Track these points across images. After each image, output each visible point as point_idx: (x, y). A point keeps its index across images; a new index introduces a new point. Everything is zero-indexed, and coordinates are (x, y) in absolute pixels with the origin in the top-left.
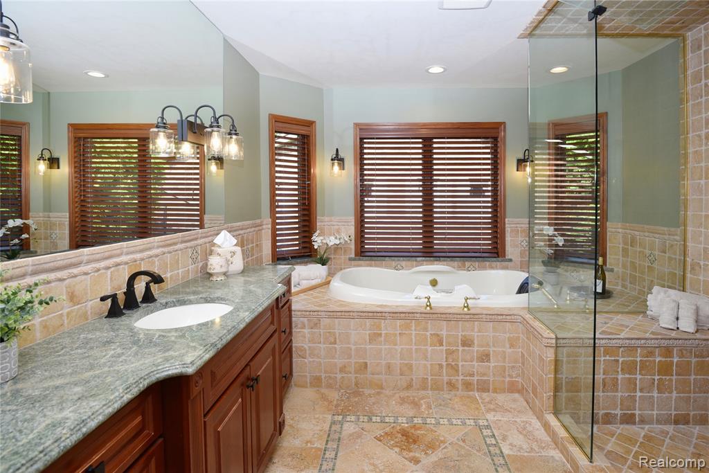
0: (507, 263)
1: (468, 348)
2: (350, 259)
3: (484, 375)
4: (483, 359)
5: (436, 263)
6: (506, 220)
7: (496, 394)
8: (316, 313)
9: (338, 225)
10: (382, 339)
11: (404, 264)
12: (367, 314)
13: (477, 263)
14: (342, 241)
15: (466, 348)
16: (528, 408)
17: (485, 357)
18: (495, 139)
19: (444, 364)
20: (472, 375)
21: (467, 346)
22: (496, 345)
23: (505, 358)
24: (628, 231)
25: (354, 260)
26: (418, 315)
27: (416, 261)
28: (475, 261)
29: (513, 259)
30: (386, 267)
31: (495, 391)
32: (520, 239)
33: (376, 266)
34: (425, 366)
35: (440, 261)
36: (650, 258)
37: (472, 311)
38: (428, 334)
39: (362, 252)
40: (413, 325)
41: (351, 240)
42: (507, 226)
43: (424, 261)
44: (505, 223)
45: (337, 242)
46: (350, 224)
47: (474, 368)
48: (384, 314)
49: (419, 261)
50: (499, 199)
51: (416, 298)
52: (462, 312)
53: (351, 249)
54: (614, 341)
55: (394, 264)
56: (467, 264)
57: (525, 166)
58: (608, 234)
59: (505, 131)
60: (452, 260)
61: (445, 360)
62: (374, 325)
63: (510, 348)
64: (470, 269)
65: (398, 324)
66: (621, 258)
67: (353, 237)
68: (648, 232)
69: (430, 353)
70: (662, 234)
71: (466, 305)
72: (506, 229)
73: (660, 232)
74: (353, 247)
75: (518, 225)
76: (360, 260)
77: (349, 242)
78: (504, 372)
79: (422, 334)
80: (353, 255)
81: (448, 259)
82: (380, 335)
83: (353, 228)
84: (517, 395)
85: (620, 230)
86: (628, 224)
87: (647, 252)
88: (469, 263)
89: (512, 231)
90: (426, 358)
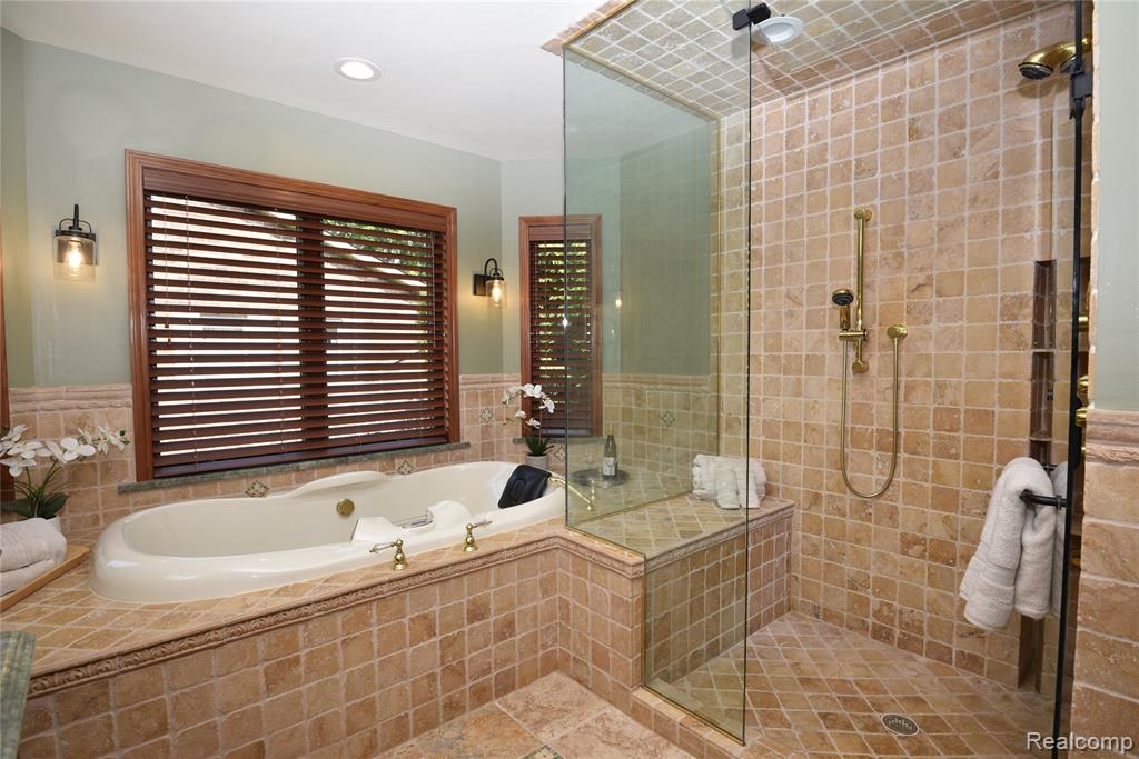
0: (462, 450)
1: (480, 623)
2: (124, 491)
3: (506, 661)
4: (504, 634)
5: (338, 468)
6: (460, 377)
7: (524, 688)
8: (90, 669)
9: (78, 407)
10: (302, 669)
11: (268, 481)
12: (257, 623)
13: (415, 459)
14: (103, 446)
15: (477, 624)
16: (585, 691)
17: (506, 629)
18: (439, 235)
19: (438, 670)
20: (487, 671)
21: (479, 620)
22: (523, 600)
23: (536, 617)
24: (631, 385)
25: (135, 489)
26: (385, 588)
27: (298, 470)
28: (411, 455)
29: (472, 443)
30: (226, 494)
31: (524, 684)
32: (480, 408)
33: (198, 496)
34: (401, 690)
35: (347, 463)
36: (665, 418)
37: (482, 551)
38: (405, 621)
39: (157, 468)
40: (374, 612)
41: (126, 443)
42: (461, 387)
43: (313, 468)
44: (458, 382)
45: (89, 450)
46: (118, 402)
47: (490, 657)
48: (303, 610)
49: (304, 470)
50: (446, 341)
51: (374, 550)
52: (464, 557)
53: (124, 465)
54: (701, 544)
55: (244, 484)
56: (398, 462)
57: (491, 287)
58: (604, 390)
59: (455, 223)
60: (371, 459)
61: (439, 662)
62: (276, 645)
63: (543, 597)
64: (402, 470)
65: (340, 623)
66: (620, 422)
67: (130, 435)
68: (663, 383)
69: (409, 660)
70: (683, 385)
71: (469, 540)
72: (461, 393)
73: (681, 382)
74: (130, 459)
75: (476, 386)
76: (153, 488)
77: (122, 446)
78: (536, 642)
79: (394, 626)
80: (131, 479)
81: (364, 458)
82: (296, 661)
83: (129, 412)
84: (555, 675)
85: (619, 384)
86: (631, 375)
87: (662, 410)
88: (402, 461)
89: (468, 396)
90: (402, 675)
